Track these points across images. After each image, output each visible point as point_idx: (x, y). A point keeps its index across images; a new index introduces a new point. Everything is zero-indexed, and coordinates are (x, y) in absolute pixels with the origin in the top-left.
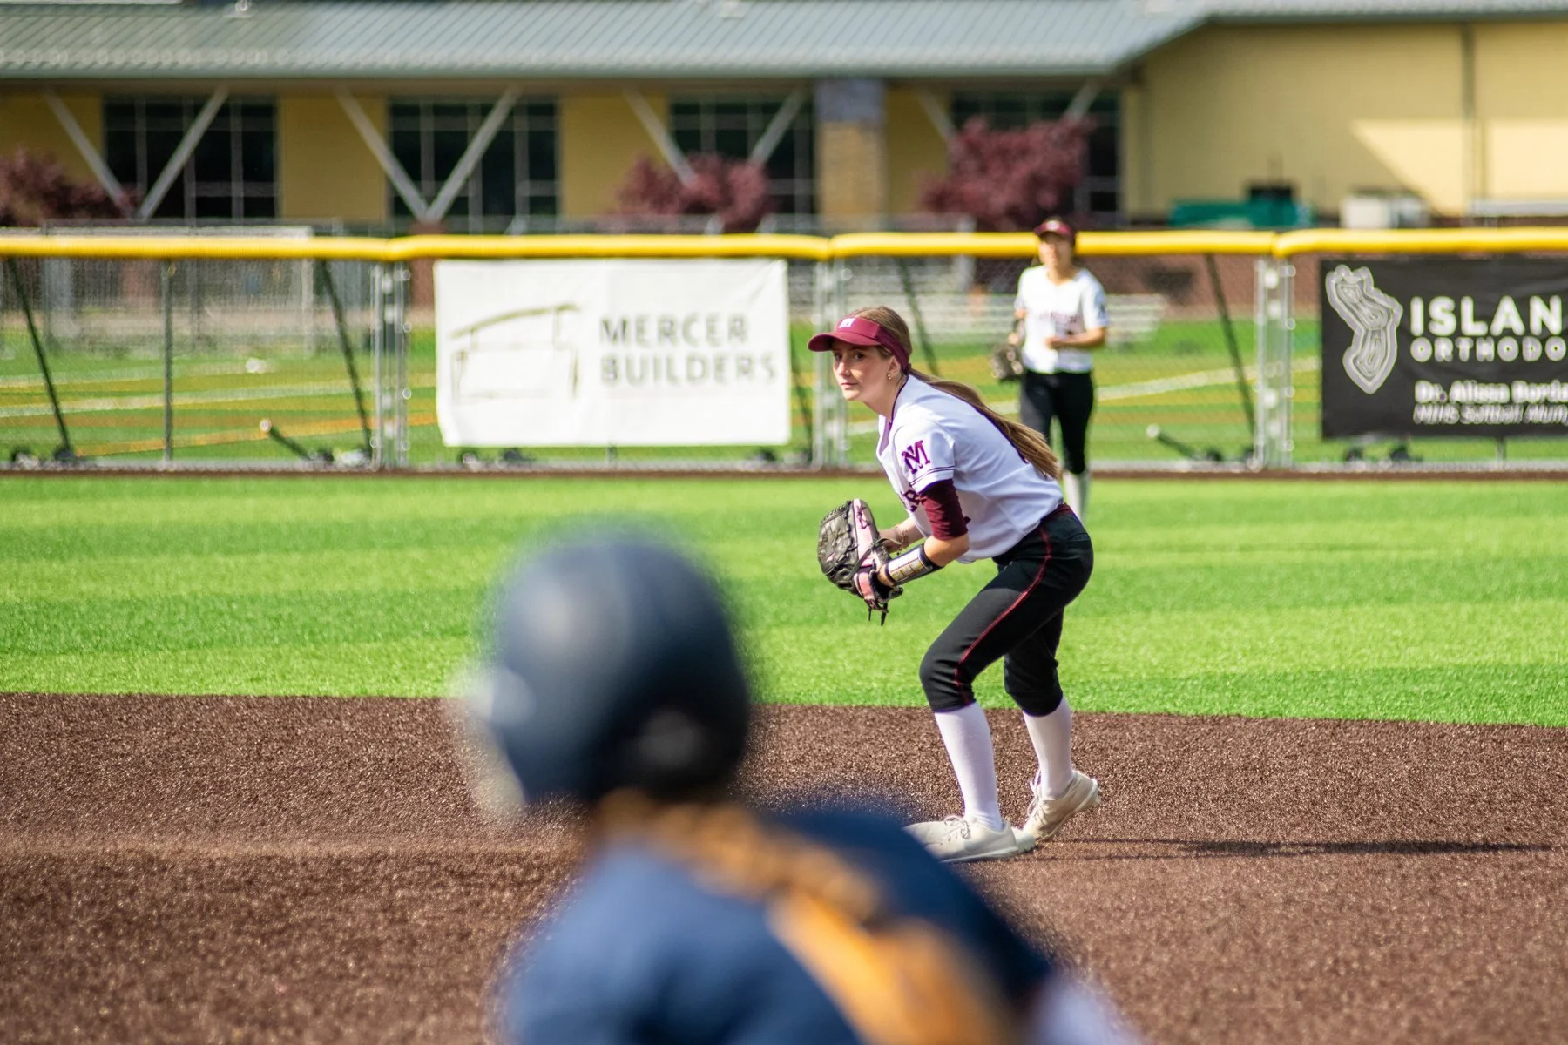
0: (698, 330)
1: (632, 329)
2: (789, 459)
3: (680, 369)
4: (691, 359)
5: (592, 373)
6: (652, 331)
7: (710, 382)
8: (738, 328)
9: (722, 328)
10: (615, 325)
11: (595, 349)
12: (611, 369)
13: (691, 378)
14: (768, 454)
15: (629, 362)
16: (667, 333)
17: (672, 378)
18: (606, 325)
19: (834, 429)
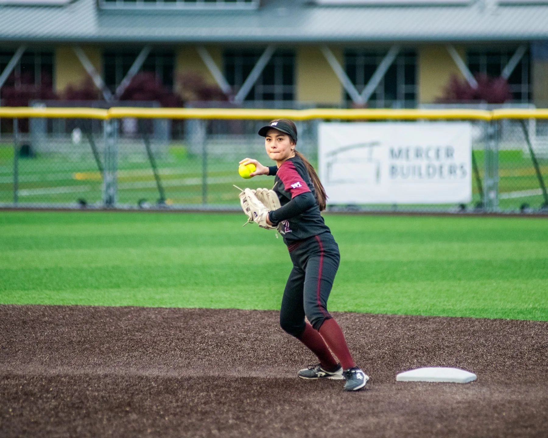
0: (432, 154)
1: (404, 153)
2: (470, 209)
3: (424, 171)
4: (429, 167)
5: (385, 172)
6: (412, 154)
7: (437, 176)
8: (449, 153)
9: (442, 153)
10: (396, 150)
11: (386, 163)
12: (393, 170)
13: (429, 174)
14: (463, 206)
15: (402, 168)
16: (418, 154)
17: (420, 174)
18: (392, 152)
19: (492, 195)
